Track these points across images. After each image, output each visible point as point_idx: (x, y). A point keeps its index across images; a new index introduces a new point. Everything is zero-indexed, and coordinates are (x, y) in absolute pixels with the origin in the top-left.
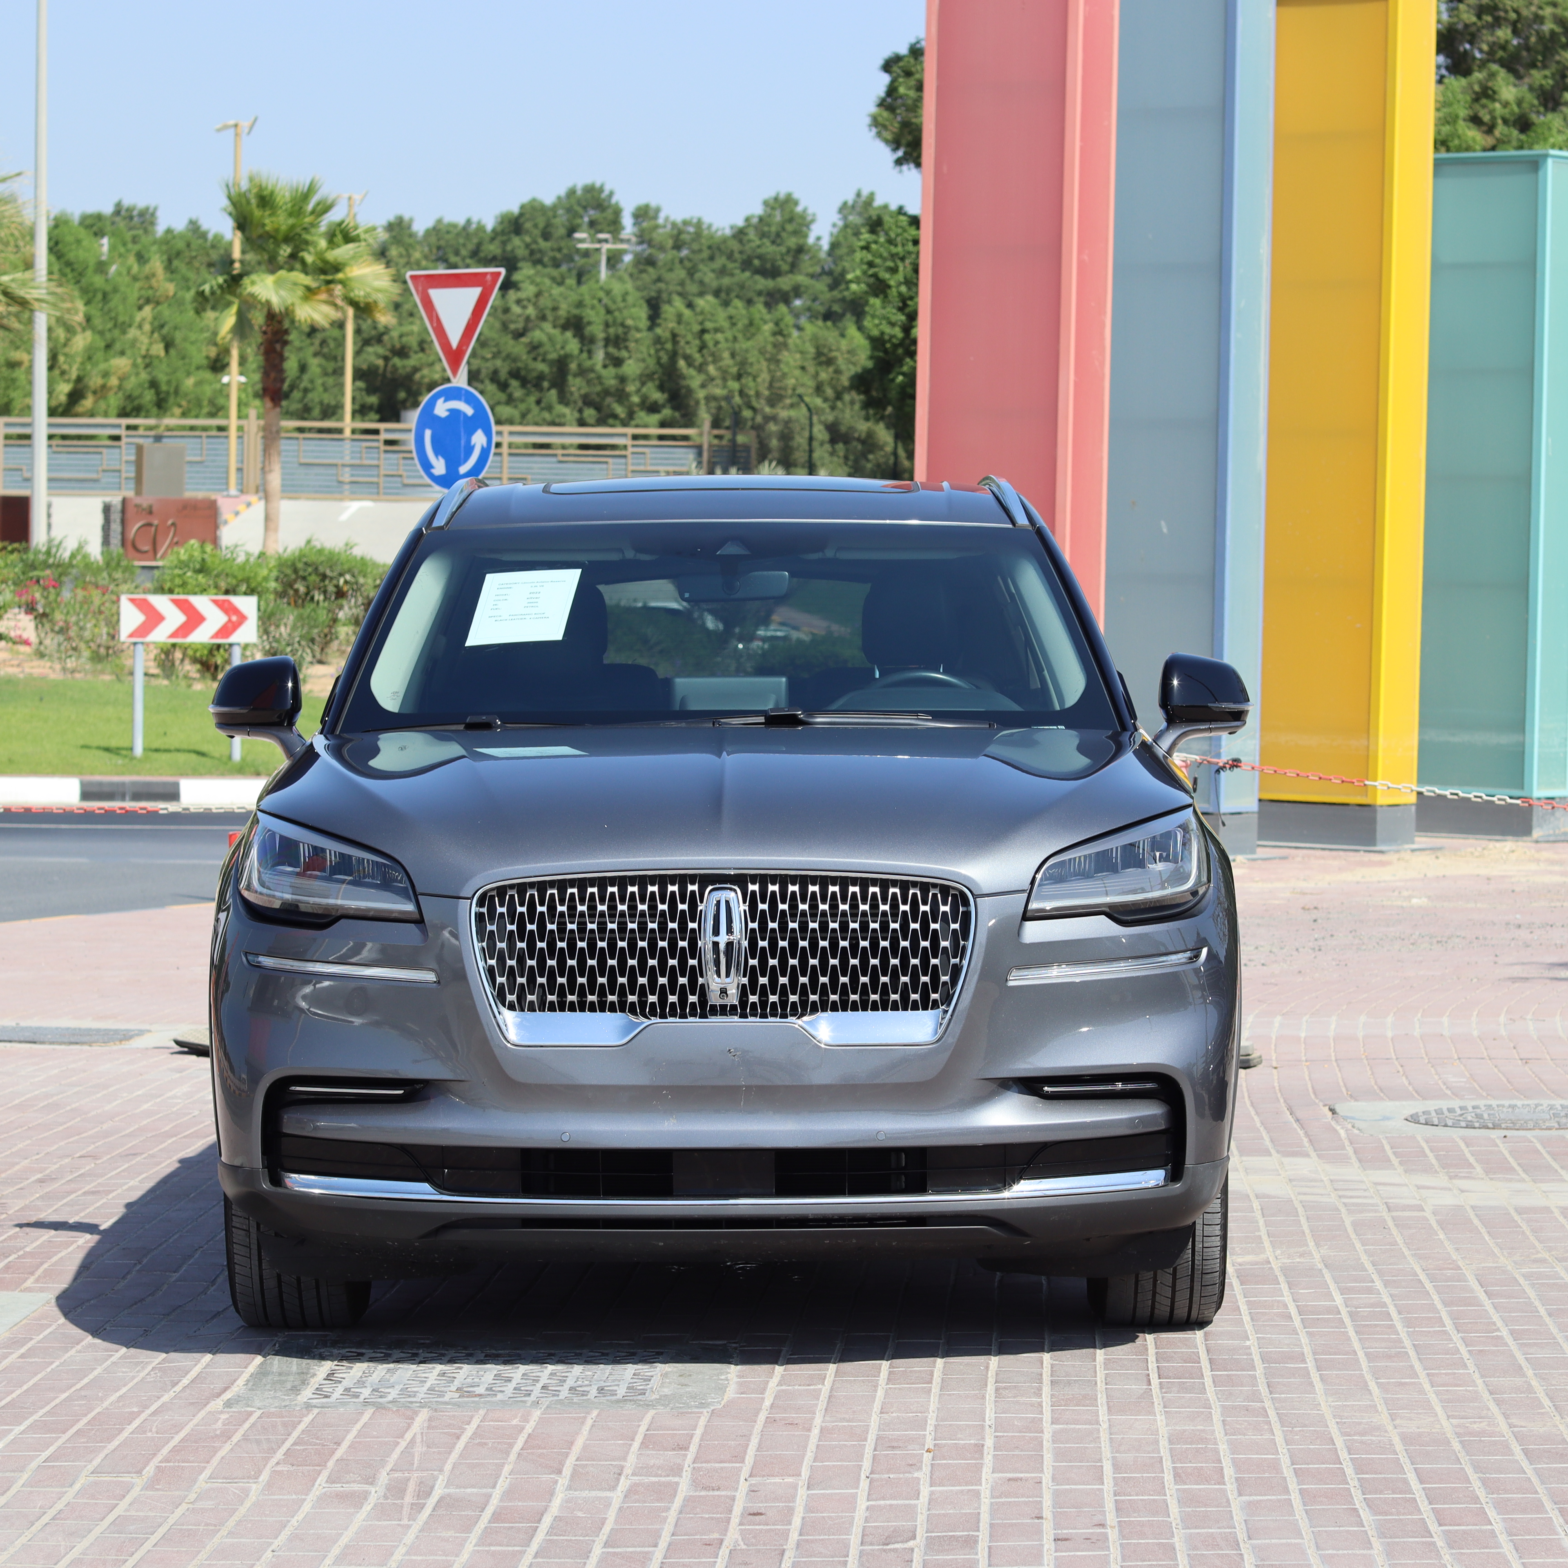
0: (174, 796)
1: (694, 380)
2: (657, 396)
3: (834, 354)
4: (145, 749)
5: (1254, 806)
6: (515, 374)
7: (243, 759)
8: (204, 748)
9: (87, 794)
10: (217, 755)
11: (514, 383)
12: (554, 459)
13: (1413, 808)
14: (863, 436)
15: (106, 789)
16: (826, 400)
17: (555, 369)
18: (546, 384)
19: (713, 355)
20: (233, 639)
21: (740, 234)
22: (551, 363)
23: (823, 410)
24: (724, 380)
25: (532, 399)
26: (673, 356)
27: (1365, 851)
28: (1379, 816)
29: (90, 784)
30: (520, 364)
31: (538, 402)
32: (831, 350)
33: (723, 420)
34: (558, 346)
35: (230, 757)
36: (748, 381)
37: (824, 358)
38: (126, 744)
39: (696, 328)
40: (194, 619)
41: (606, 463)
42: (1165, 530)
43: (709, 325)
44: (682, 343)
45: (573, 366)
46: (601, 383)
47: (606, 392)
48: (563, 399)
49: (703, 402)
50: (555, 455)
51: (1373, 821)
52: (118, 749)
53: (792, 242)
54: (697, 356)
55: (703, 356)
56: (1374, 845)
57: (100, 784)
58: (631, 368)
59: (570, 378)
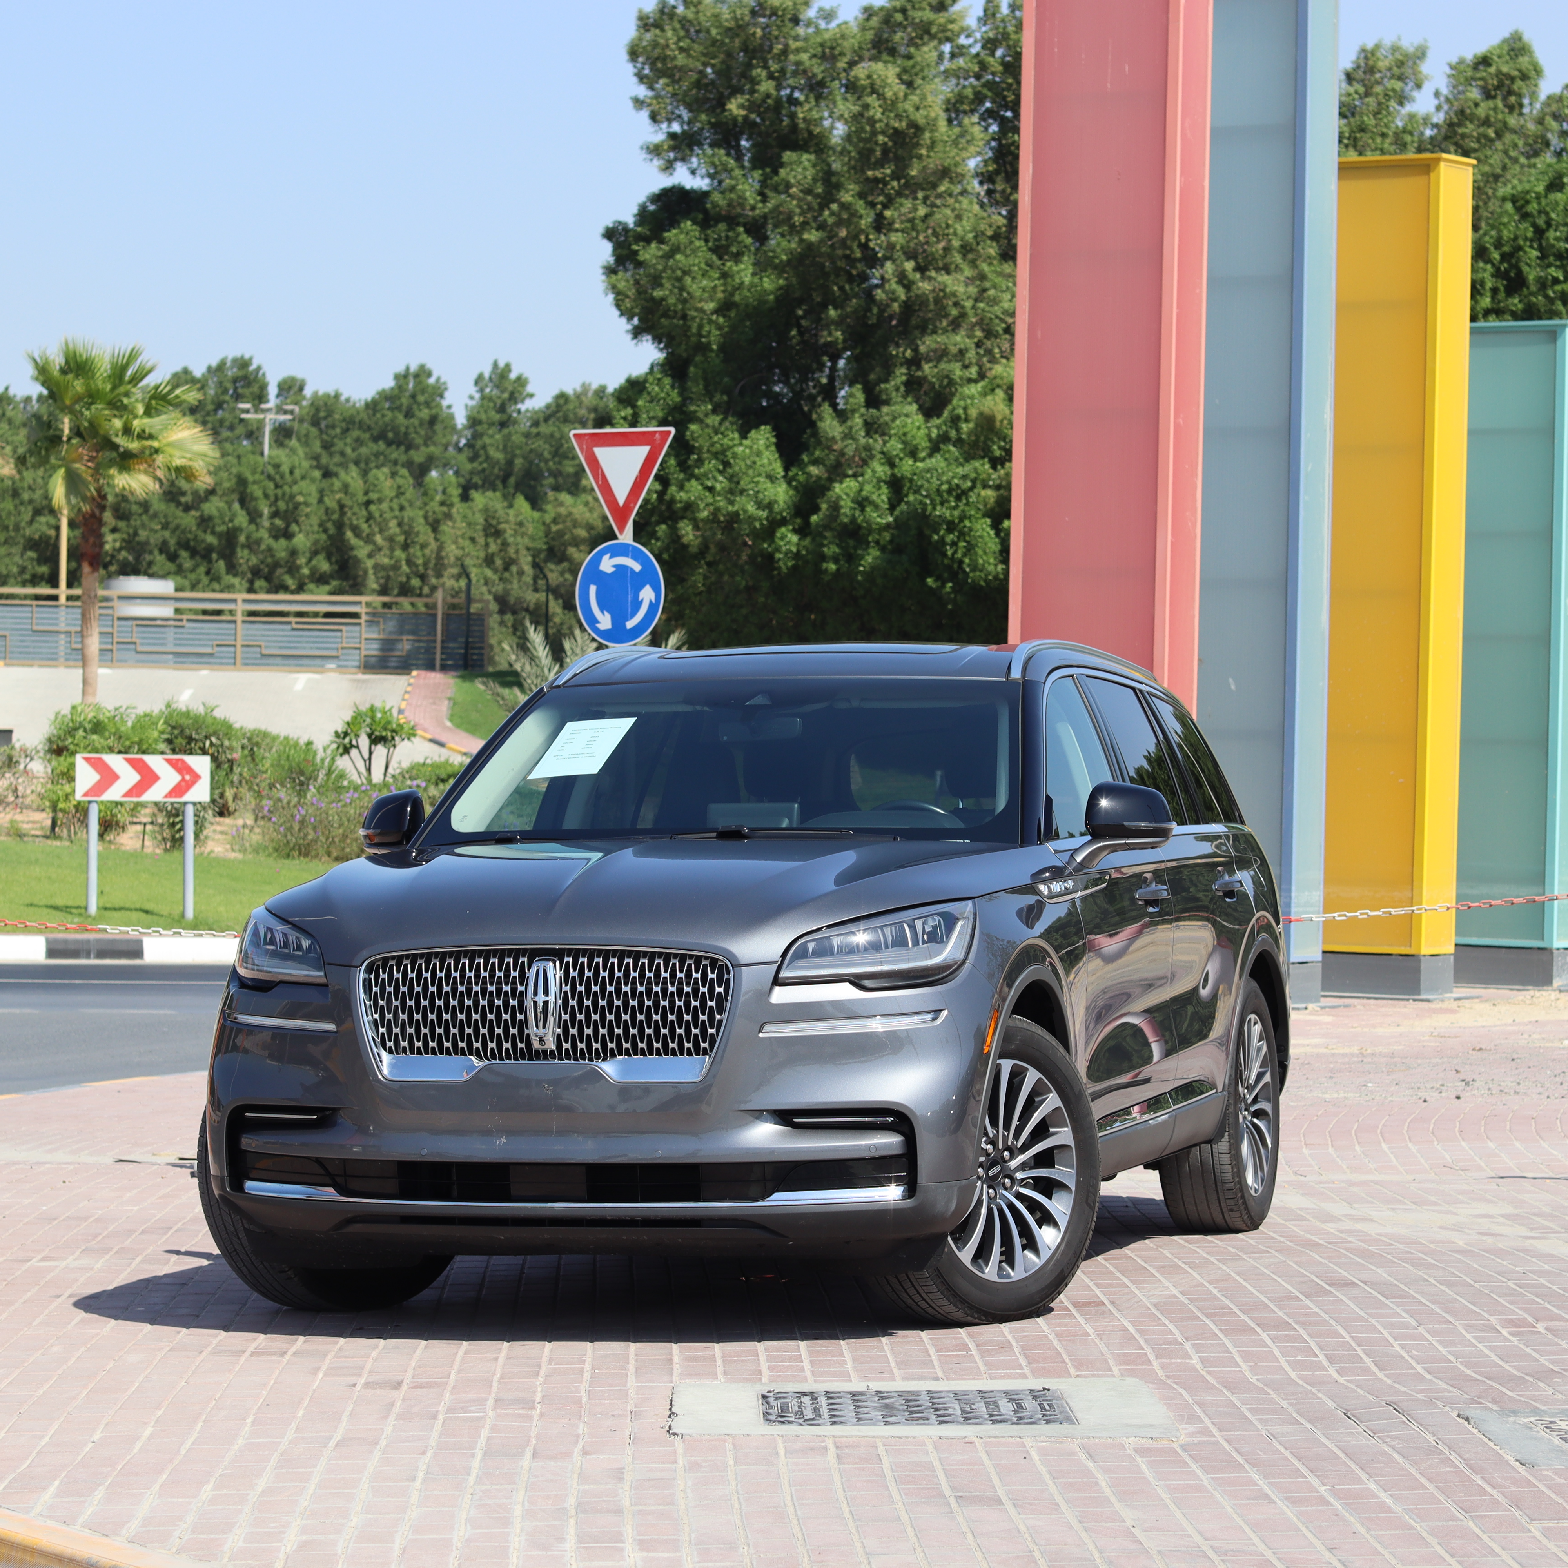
0: (138, 953)
1: (361, 551)
2: (325, 566)
3: (502, 526)
4: (98, 908)
5: (1319, 957)
6: (184, 545)
7: (195, 917)
8: (148, 906)
9: (51, 953)
10: (165, 913)
11: (184, 554)
12: (288, 627)
13: (1452, 958)
14: (532, 606)
15: (72, 947)
16: (495, 571)
17: (223, 542)
18: (214, 556)
19: (379, 524)
20: (187, 798)
21: (372, 406)
22: (219, 536)
23: (494, 581)
24: (392, 550)
25: (202, 569)
26: (340, 526)
27: (1414, 1000)
28: (1423, 966)
29: (56, 941)
30: (189, 536)
31: (208, 573)
32: (499, 523)
33: (392, 589)
34: (227, 519)
35: (183, 915)
36: (415, 550)
37: (493, 530)
38: (83, 904)
39: (362, 498)
40: (149, 778)
41: (341, 631)
42: (1233, 687)
43: (374, 496)
44: (349, 514)
45: (242, 539)
46: (273, 556)
47: (276, 565)
48: (232, 568)
49: (371, 572)
50: (290, 623)
51: (1417, 971)
52: (67, 907)
53: (425, 414)
54: (364, 526)
55: (370, 526)
56: (1419, 994)
57: (66, 941)
58: (301, 540)
59: (239, 550)
